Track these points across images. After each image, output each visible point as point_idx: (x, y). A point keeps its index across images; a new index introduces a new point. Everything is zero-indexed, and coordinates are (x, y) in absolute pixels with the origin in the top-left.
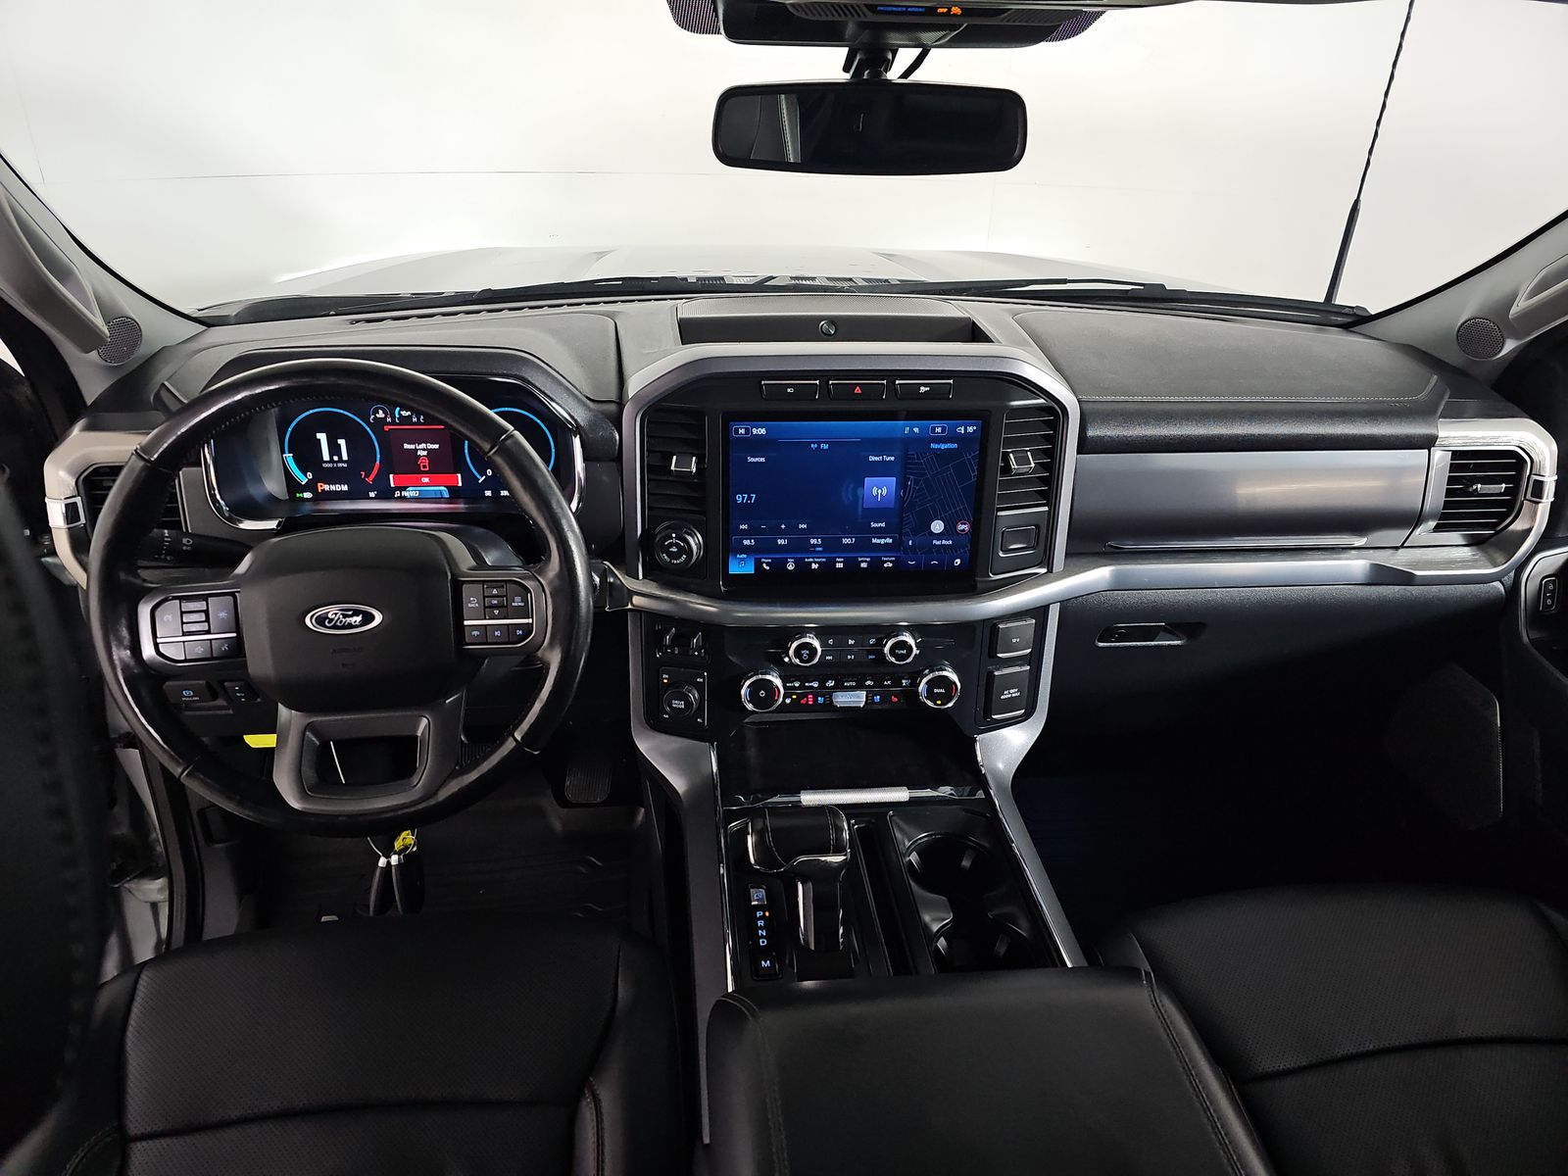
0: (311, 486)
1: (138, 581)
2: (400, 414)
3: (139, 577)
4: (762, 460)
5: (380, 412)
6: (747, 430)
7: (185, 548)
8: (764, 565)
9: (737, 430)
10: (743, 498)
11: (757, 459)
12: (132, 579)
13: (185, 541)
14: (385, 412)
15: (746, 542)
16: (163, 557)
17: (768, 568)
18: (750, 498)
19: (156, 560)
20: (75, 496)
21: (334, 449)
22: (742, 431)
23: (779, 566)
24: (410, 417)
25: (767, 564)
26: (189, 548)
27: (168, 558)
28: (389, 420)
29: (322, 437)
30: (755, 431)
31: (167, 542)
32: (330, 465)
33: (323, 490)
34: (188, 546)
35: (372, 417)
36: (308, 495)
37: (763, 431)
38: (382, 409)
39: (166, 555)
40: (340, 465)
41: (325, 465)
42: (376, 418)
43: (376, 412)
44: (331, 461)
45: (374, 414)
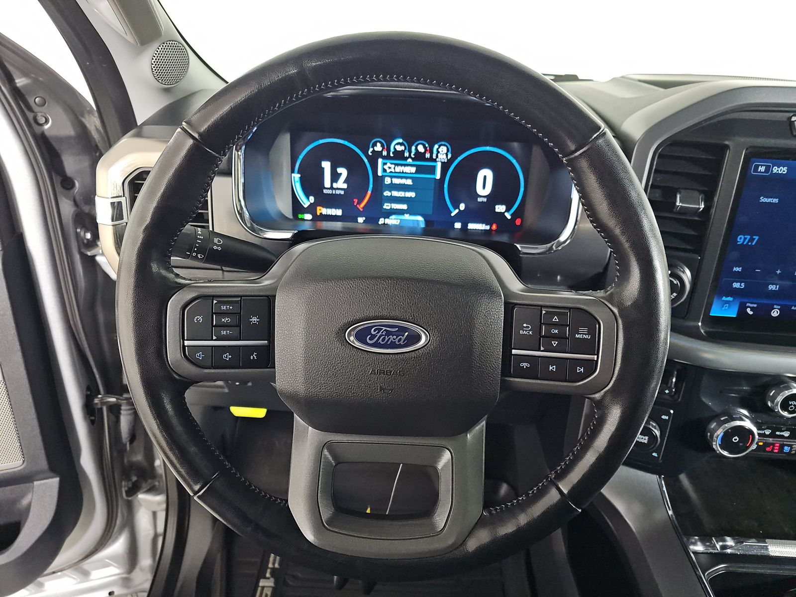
0: (312, 209)
1: (171, 276)
2: (395, 149)
3: (173, 272)
4: (776, 201)
5: (378, 144)
6: (768, 169)
7: (215, 247)
8: (748, 310)
9: (757, 167)
10: (745, 239)
11: (770, 200)
12: (164, 272)
13: (216, 240)
14: (382, 145)
15: (736, 285)
16: (194, 254)
17: (751, 313)
18: (752, 240)
19: (187, 257)
20: (121, 196)
21: (335, 177)
22: (762, 169)
23: (763, 312)
24: (403, 152)
25: (752, 309)
26: (219, 249)
27: (199, 256)
28: (385, 153)
29: (326, 165)
30: (775, 170)
31: (200, 239)
32: (330, 192)
33: (321, 214)
34: (218, 246)
35: (371, 149)
36: (308, 217)
37: (783, 170)
38: (380, 142)
39: (197, 253)
40: (338, 192)
41: (325, 191)
42: (374, 151)
43: (375, 145)
44: (332, 188)
45: (373, 147)
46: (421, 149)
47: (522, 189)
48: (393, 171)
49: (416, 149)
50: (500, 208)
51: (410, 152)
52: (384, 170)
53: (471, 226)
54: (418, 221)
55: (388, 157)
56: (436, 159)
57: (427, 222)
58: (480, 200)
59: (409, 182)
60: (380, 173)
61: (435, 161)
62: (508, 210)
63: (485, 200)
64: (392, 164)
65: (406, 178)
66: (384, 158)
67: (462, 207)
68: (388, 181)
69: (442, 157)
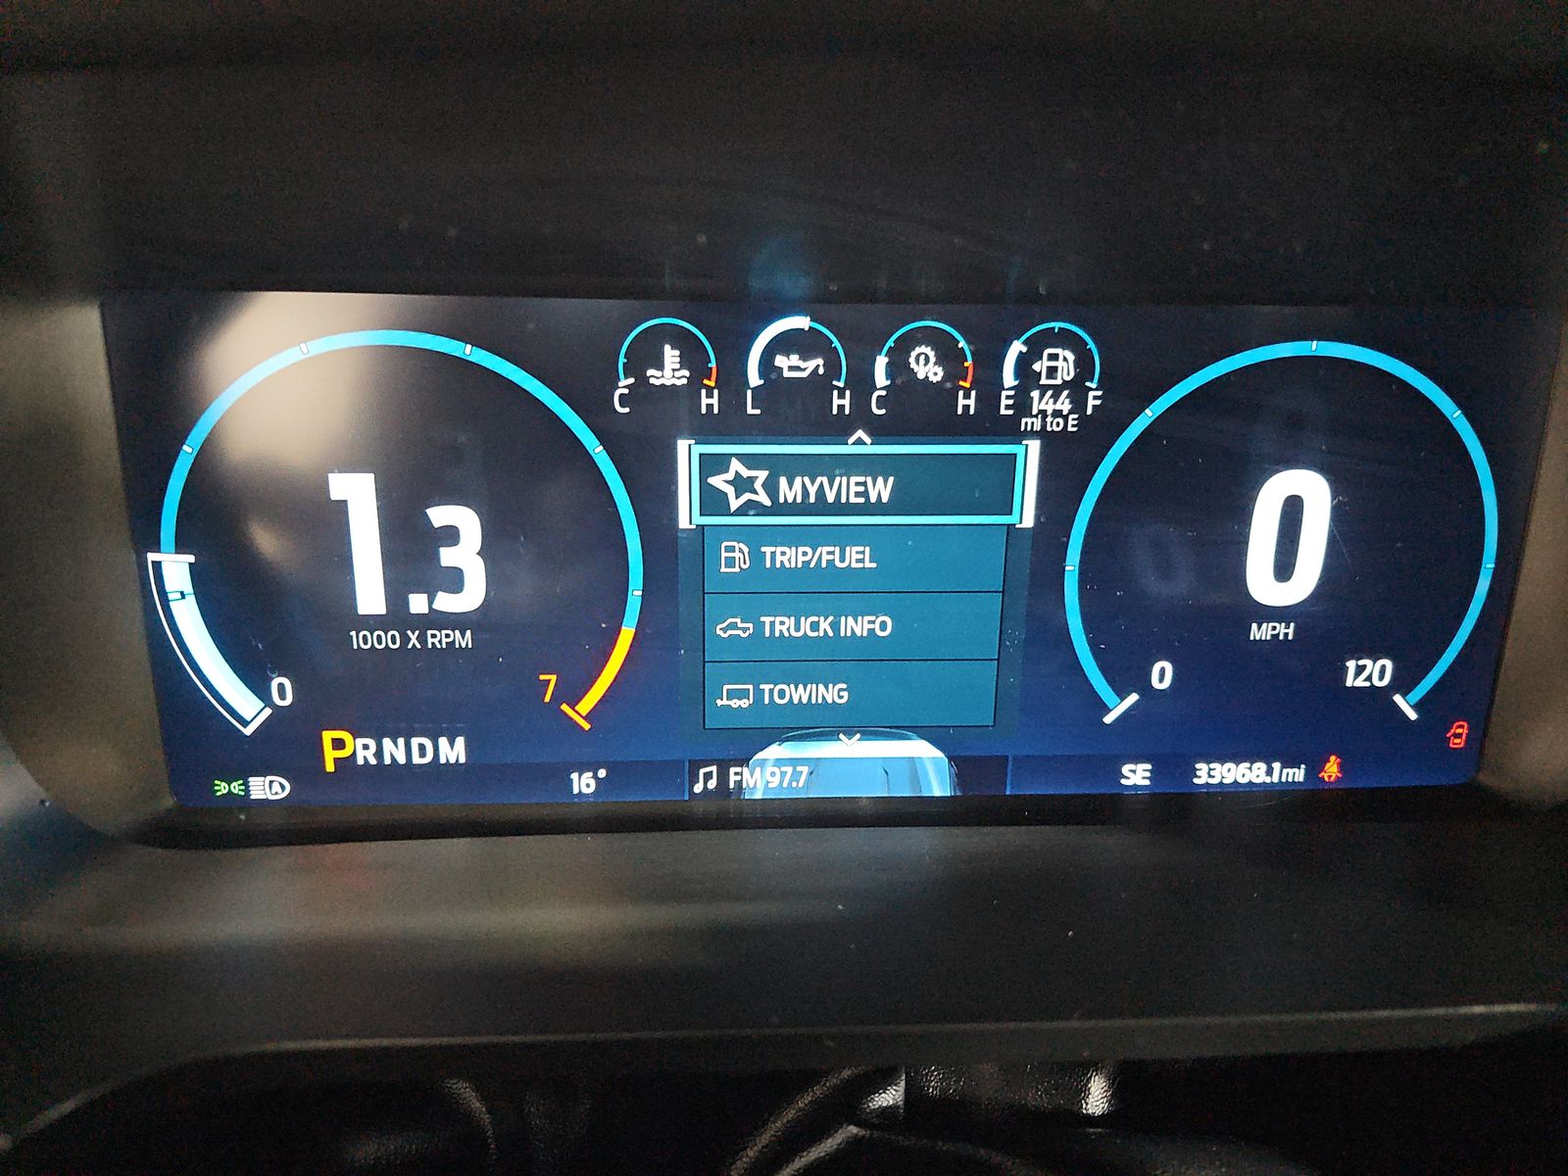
0: (284, 743)
2: (770, 372)
5: (671, 355)
14: (692, 356)
24: (819, 386)
28: (709, 402)
32: (390, 640)
33: (347, 765)
35: (625, 383)
38: (677, 338)
40: (437, 638)
41: (360, 640)
42: (642, 392)
43: (646, 355)
44: (397, 616)
45: (636, 368)
46: (927, 367)
47: (1488, 564)
48: (763, 498)
49: (899, 367)
50: (1370, 672)
51: (861, 383)
52: (711, 501)
53: (1213, 774)
54: (911, 759)
55: (727, 425)
56: (1015, 420)
57: (963, 766)
58: (1260, 632)
59: (857, 557)
60: (687, 515)
61: (1010, 430)
62: (1404, 682)
63: (1286, 631)
64: (750, 461)
65: (843, 537)
66: (707, 429)
67: (1162, 675)
68: (734, 557)
69: (1051, 408)
